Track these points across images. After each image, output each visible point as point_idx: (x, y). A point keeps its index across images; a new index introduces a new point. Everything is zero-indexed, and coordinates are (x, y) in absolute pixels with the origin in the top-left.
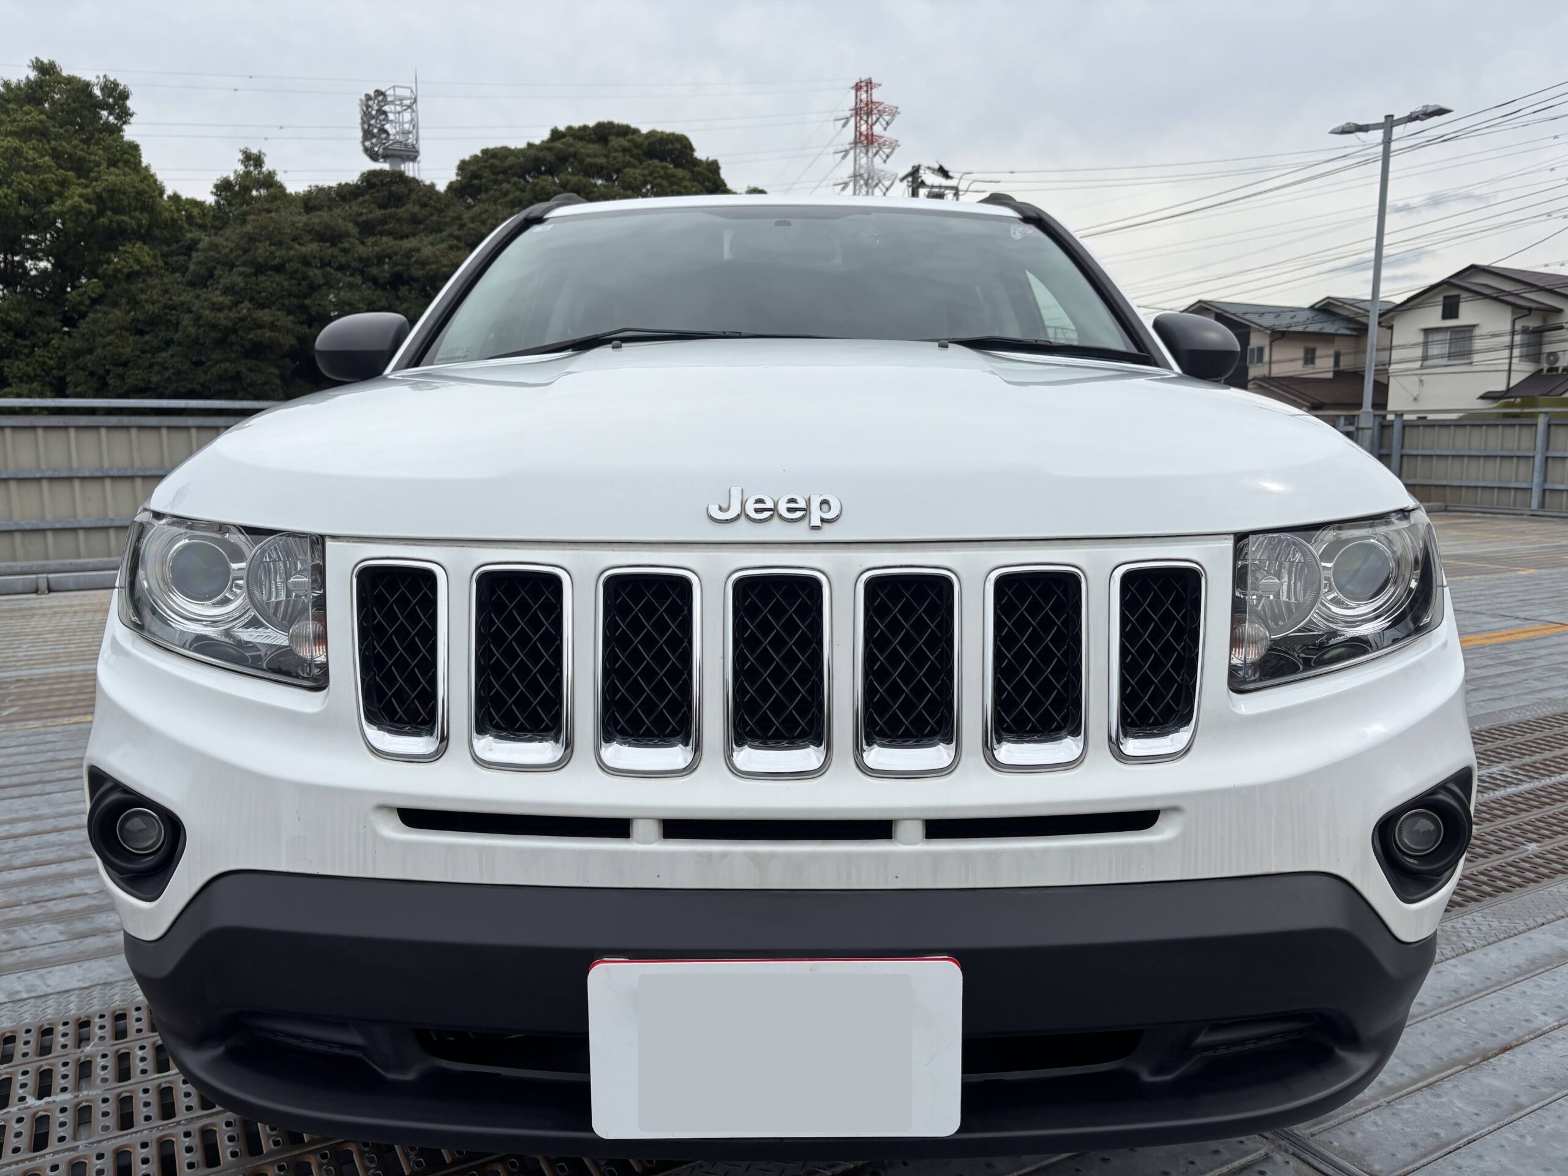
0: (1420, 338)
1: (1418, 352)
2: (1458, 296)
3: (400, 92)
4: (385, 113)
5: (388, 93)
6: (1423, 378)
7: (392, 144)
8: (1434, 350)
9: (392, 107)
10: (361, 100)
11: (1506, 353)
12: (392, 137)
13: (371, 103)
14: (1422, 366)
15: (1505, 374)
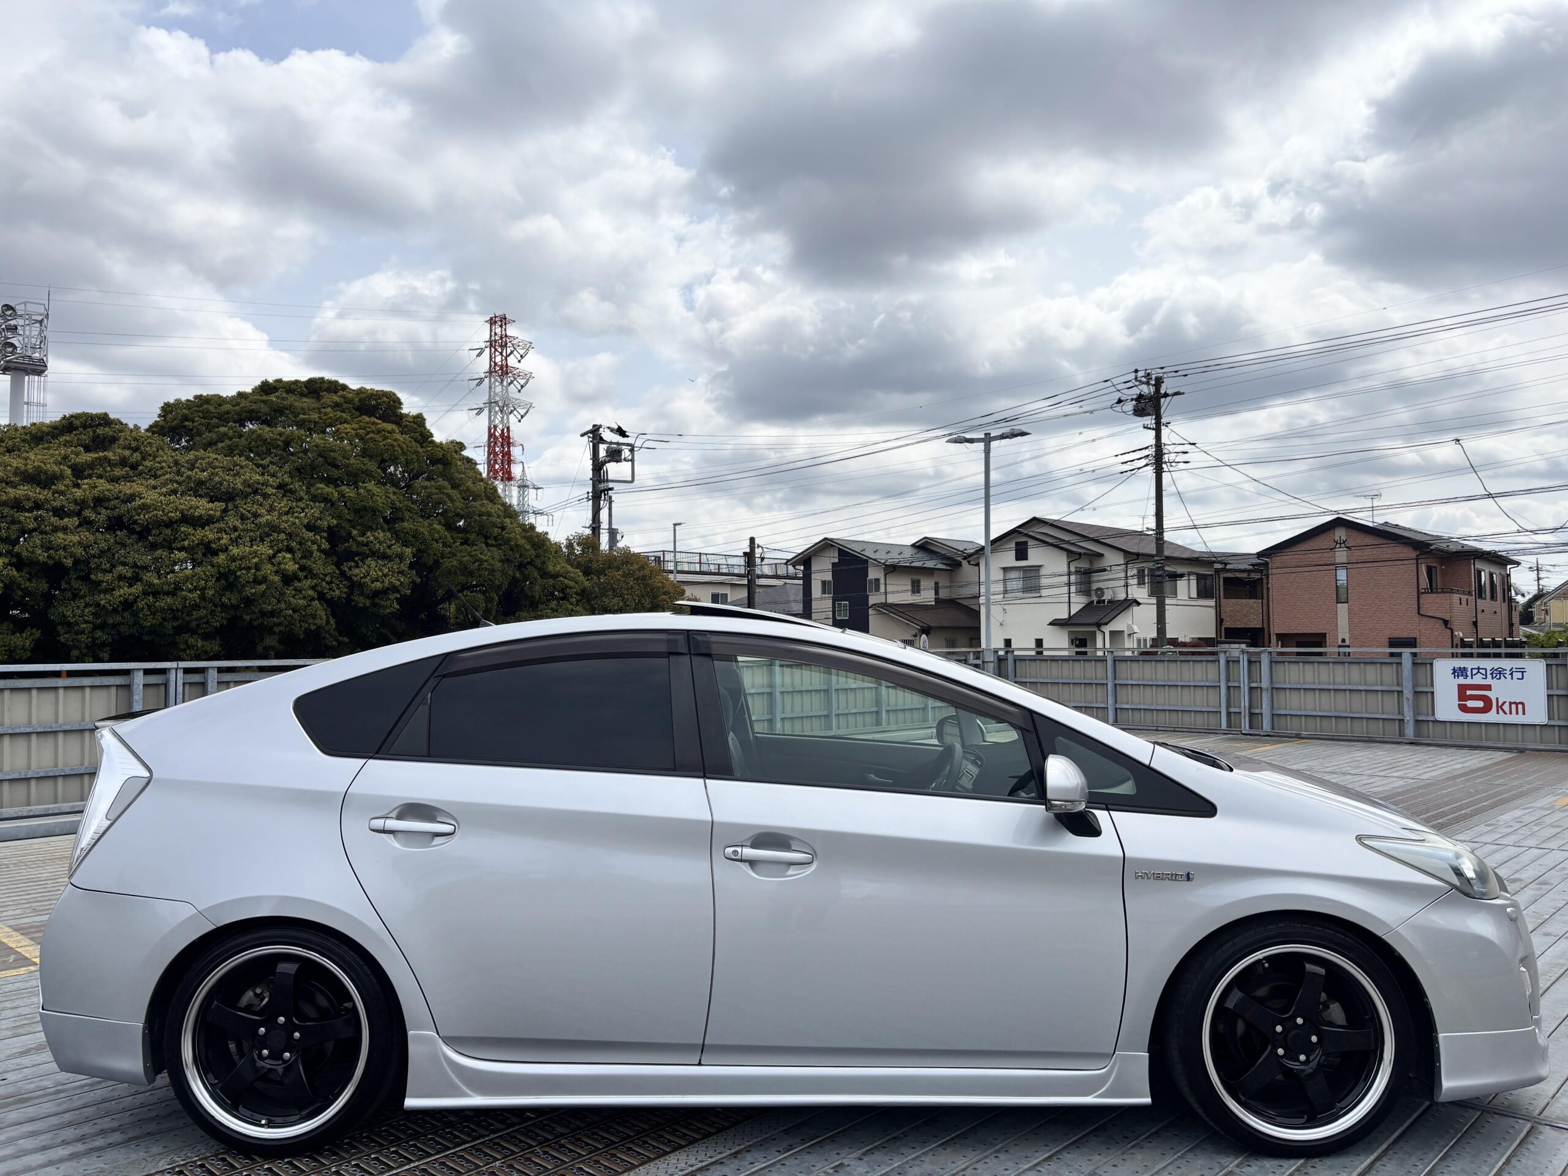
0: (1000, 575)
1: (1000, 587)
2: (1026, 543)
3: (32, 308)
5: (17, 307)
6: (1006, 607)
7: (17, 359)
8: (1012, 586)
11: (1065, 589)
14: (1004, 597)
15: (1066, 605)
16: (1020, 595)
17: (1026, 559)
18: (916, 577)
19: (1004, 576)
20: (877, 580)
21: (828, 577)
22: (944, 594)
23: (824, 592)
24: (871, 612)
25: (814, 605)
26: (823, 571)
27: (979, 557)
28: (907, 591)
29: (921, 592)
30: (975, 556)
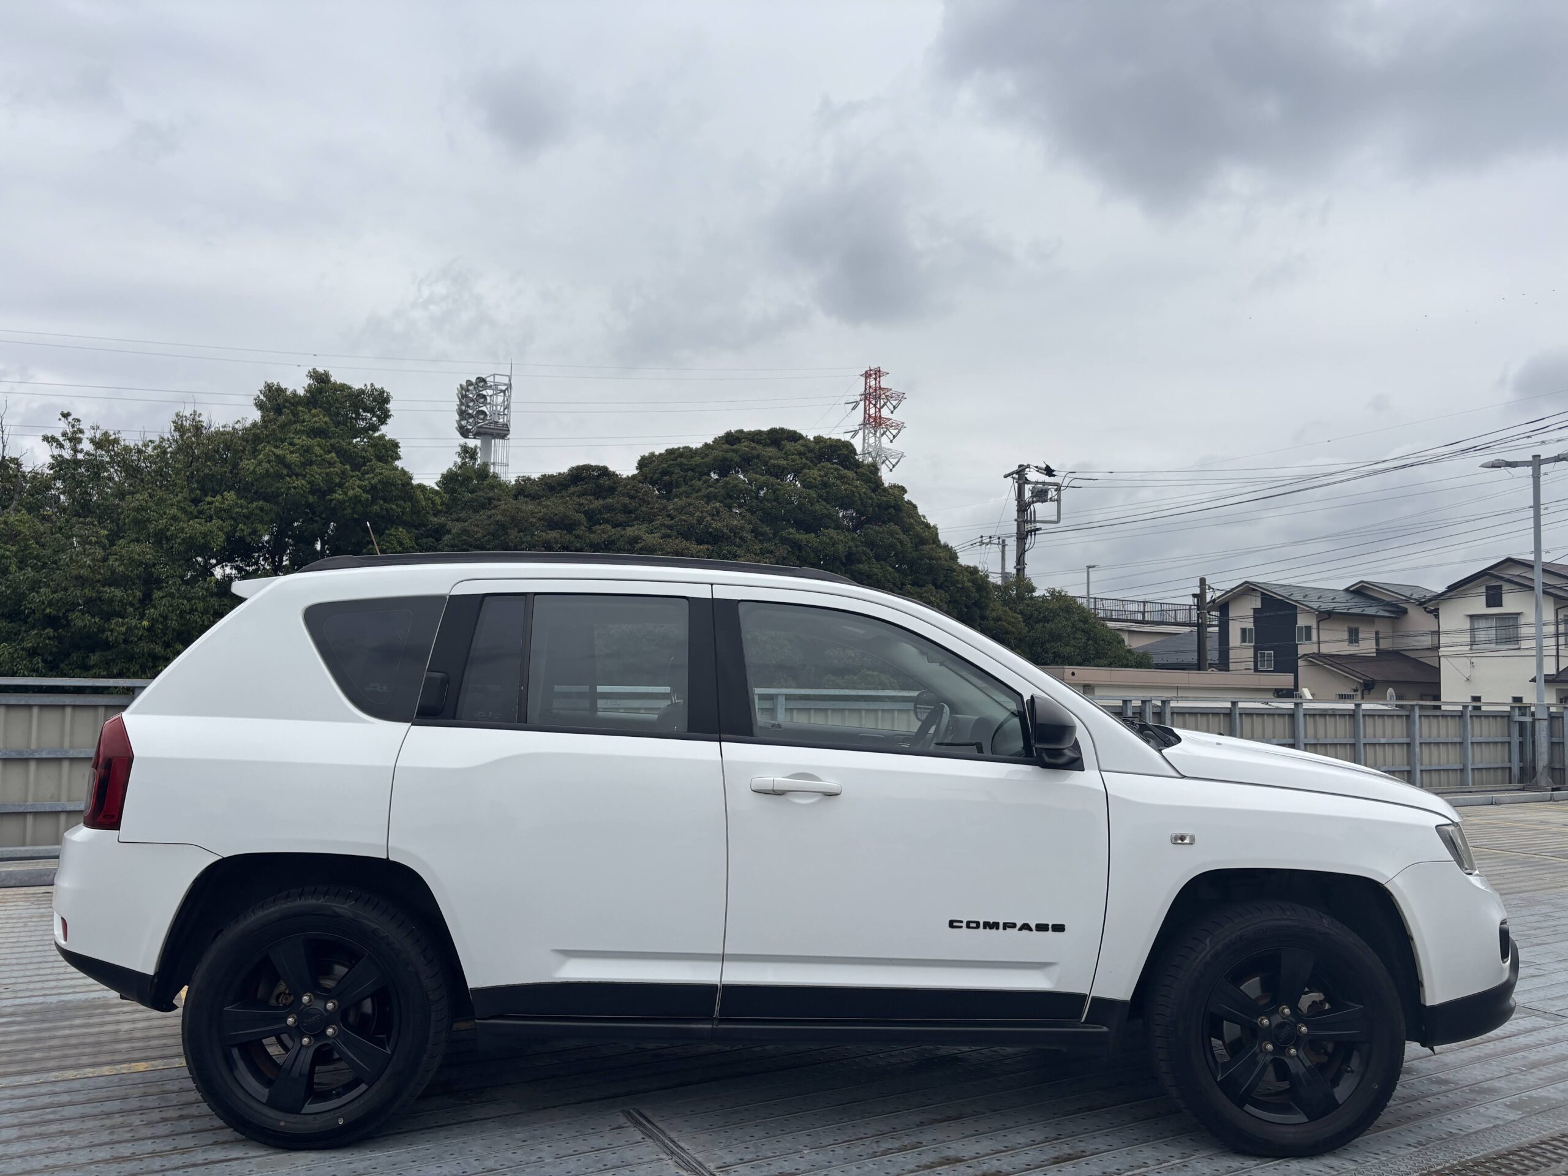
0: (1467, 624)
1: (1466, 638)
2: (1500, 587)
3: (498, 379)
4: (484, 397)
5: (487, 379)
6: (1473, 660)
7: (487, 424)
8: (1481, 636)
9: (490, 392)
10: (461, 385)
11: (1553, 641)
12: (488, 418)
13: (471, 388)
14: (1471, 649)
15: (1554, 660)
16: (1493, 646)
17: (1501, 605)
18: (1354, 625)
19: (1472, 623)
20: (1308, 629)
21: (1249, 625)
22: (1385, 645)
23: (1244, 640)
24: (1300, 662)
25: (1233, 654)
26: (1242, 617)
27: (1438, 604)
28: (1343, 641)
29: (1360, 642)
30: (1432, 604)
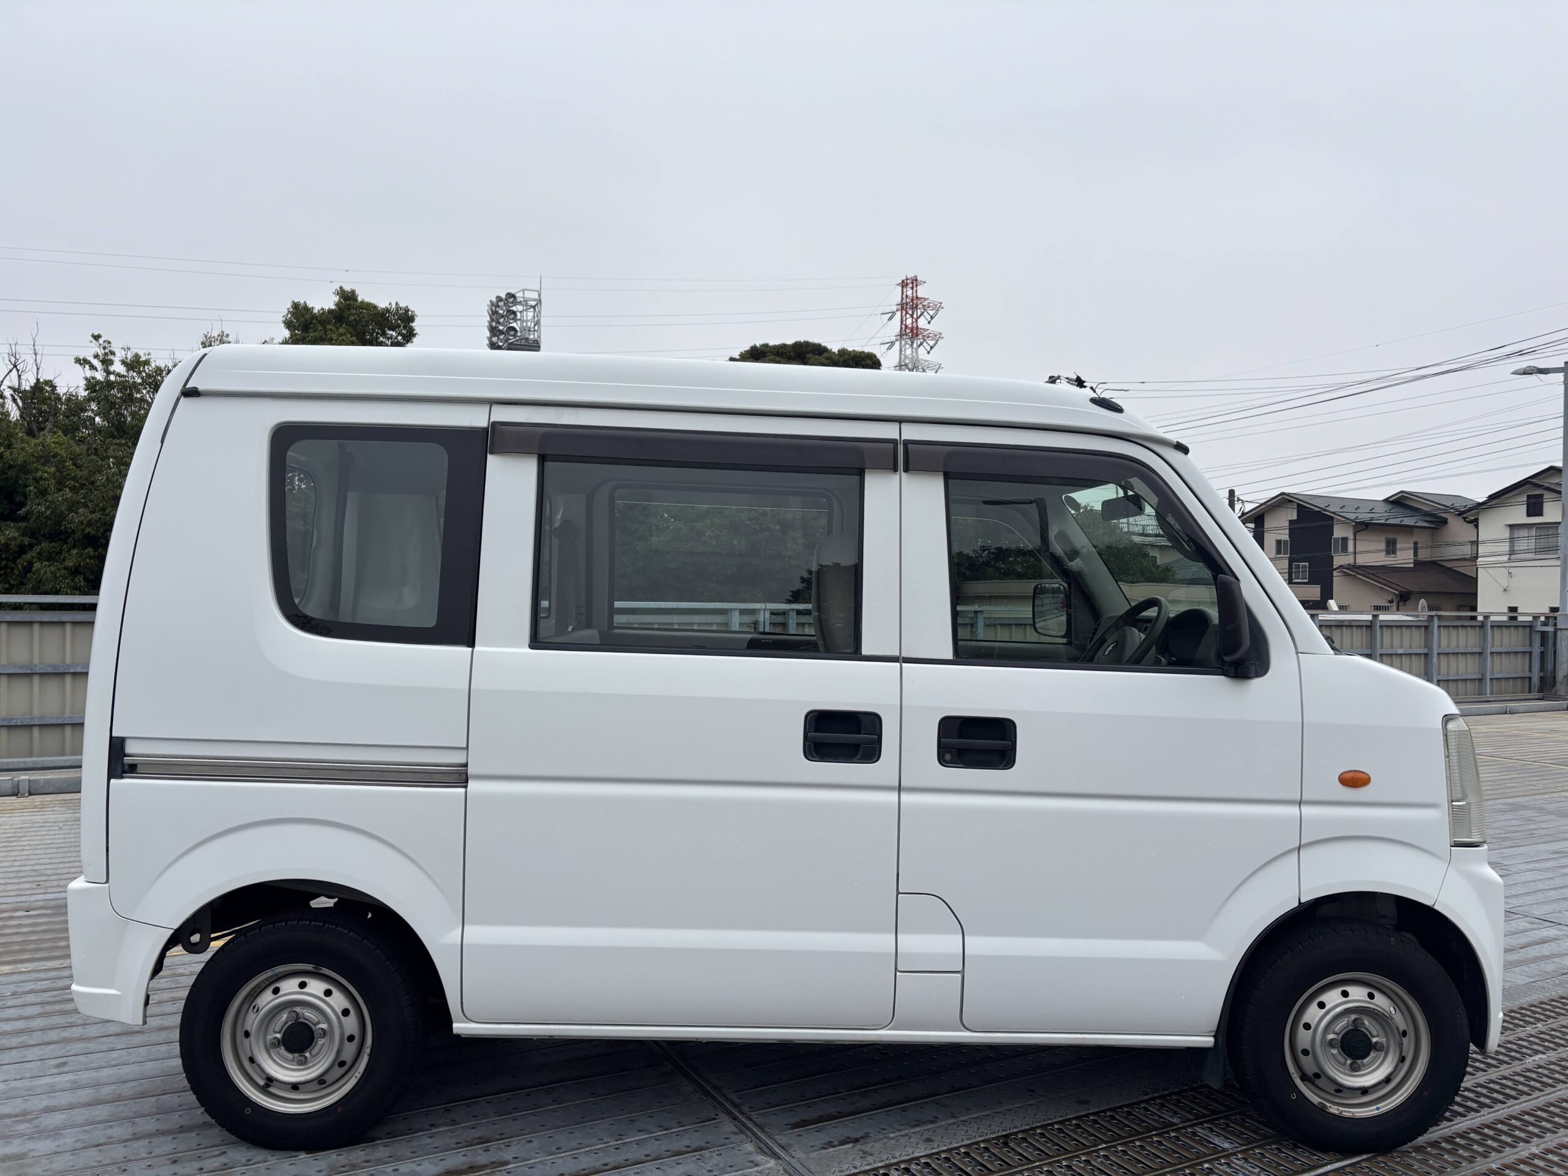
0: (1507, 533)
1: (1506, 547)
2: (1541, 496)
3: (528, 295)
4: (514, 313)
5: (517, 295)
6: (1511, 570)
7: (517, 341)
8: (1521, 545)
9: (520, 308)
10: (491, 301)
12: (519, 334)
13: (501, 304)
14: (1509, 559)
16: (1532, 556)
17: (1541, 514)
18: (1391, 536)
19: (1511, 533)
20: (1345, 540)
21: (1285, 536)
22: (1424, 555)
23: (1278, 552)
24: (1335, 573)
26: (1278, 528)
27: (1478, 513)
28: (1381, 551)
29: (1398, 552)
30: (1472, 513)
